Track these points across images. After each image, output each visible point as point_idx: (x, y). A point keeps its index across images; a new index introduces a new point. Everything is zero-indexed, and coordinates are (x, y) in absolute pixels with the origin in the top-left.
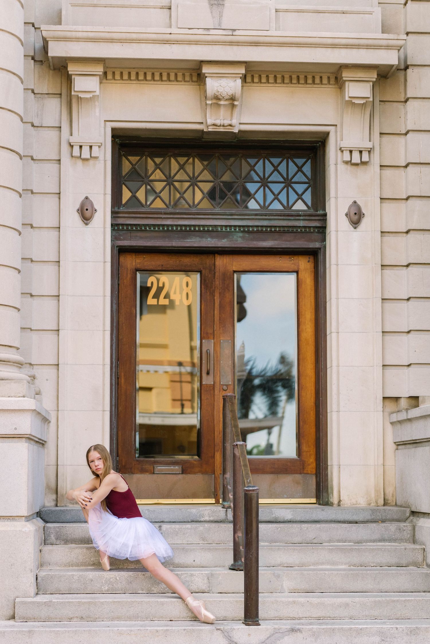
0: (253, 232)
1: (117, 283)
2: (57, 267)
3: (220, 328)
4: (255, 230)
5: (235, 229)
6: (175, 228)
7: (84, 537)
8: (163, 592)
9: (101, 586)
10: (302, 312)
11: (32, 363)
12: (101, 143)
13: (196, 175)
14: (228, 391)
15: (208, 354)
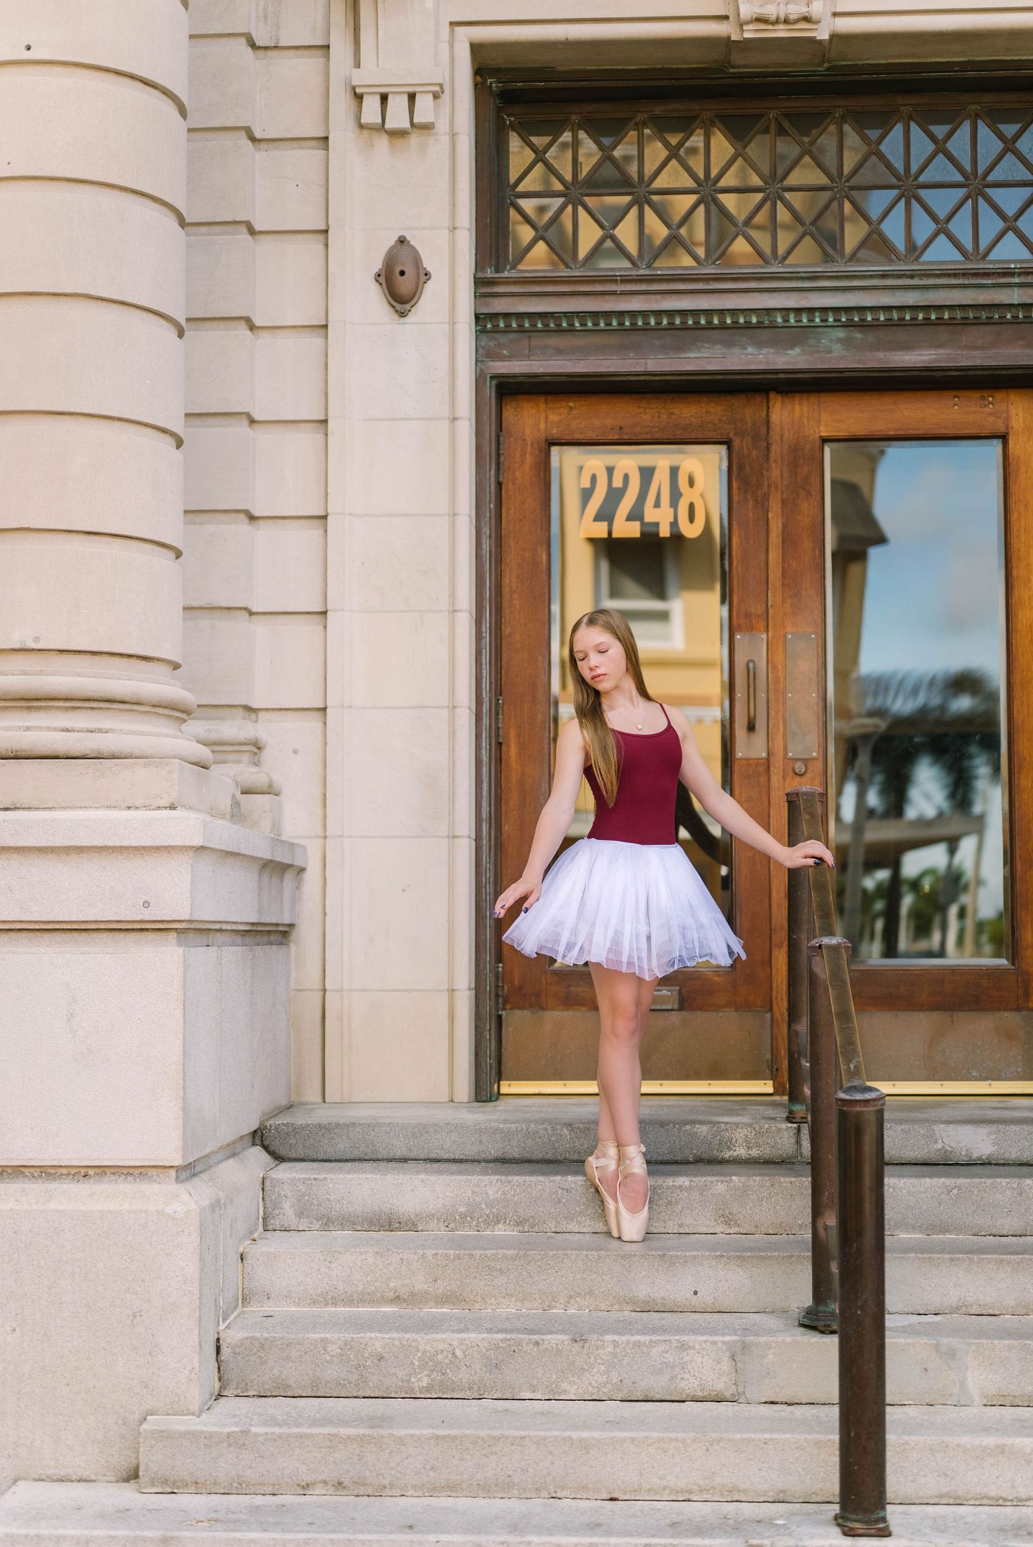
0: (876, 325)
1: (493, 479)
2: (321, 436)
3: (784, 601)
4: (882, 318)
5: (824, 318)
6: (653, 322)
7: (376, 1208)
8: (595, 1398)
9: (410, 1375)
10: (1019, 550)
11: (255, 706)
12: (441, 86)
13: (714, 172)
14: (808, 775)
15: (751, 674)
